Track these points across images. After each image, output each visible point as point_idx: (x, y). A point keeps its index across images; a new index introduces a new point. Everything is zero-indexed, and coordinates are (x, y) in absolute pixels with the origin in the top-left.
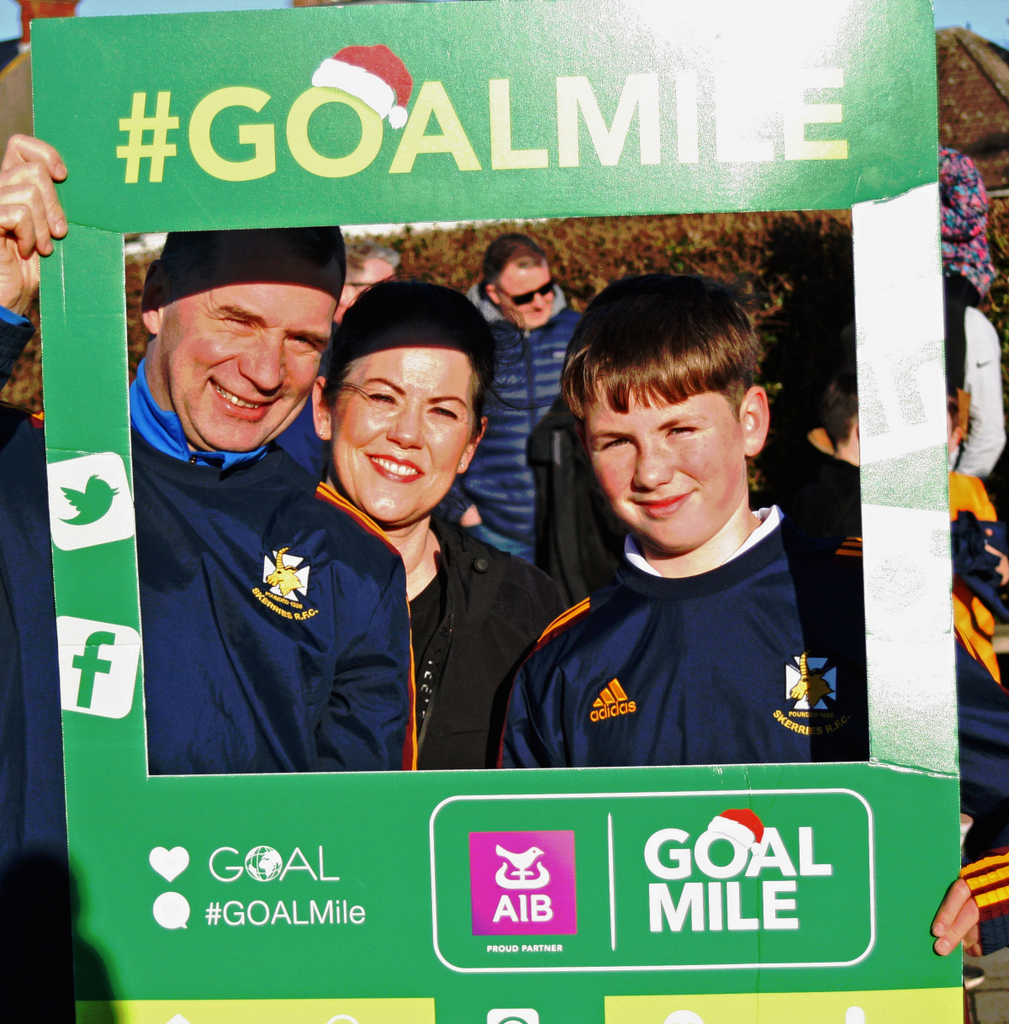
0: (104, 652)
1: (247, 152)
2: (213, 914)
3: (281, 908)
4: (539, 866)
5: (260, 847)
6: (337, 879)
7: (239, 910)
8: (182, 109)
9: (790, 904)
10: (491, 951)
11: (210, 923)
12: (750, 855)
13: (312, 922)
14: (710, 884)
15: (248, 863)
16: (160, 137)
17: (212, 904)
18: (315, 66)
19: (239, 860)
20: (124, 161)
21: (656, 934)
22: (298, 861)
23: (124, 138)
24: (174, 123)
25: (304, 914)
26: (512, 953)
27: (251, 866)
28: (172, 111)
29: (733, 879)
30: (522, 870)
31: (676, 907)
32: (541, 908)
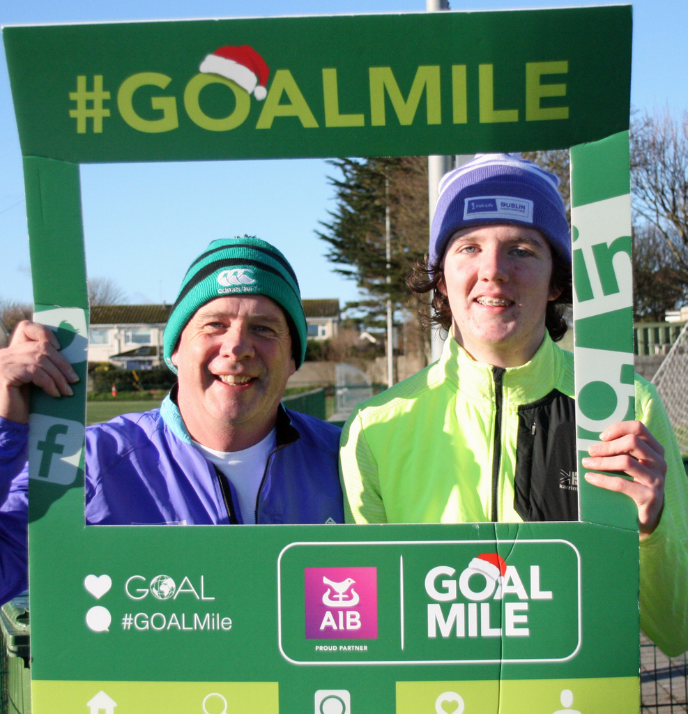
0: (60, 439)
1: (159, 115)
2: (127, 622)
3: (174, 618)
4: (352, 591)
5: (160, 576)
6: (214, 598)
7: (145, 619)
8: (112, 86)
9: (524, 619)
10: (318, 650)
11: (125, 627)
12: (497, 584)
14: (470, 605)
15: (152, 587)
16: (98, 104)
17: (127, 615)
18: (201, 58)
19: (146, 585)
20: (75, 120)
21: (432, 640)
22: (186, 586)
23: (74, 105)
24: (107, 95)
25: (189, 622)
26: (332, 651)
27: (154, 589)
28: (105, 88)
29: (485, 601)
30: (341, 594)
31: (446, 621)
32: (353, 620)
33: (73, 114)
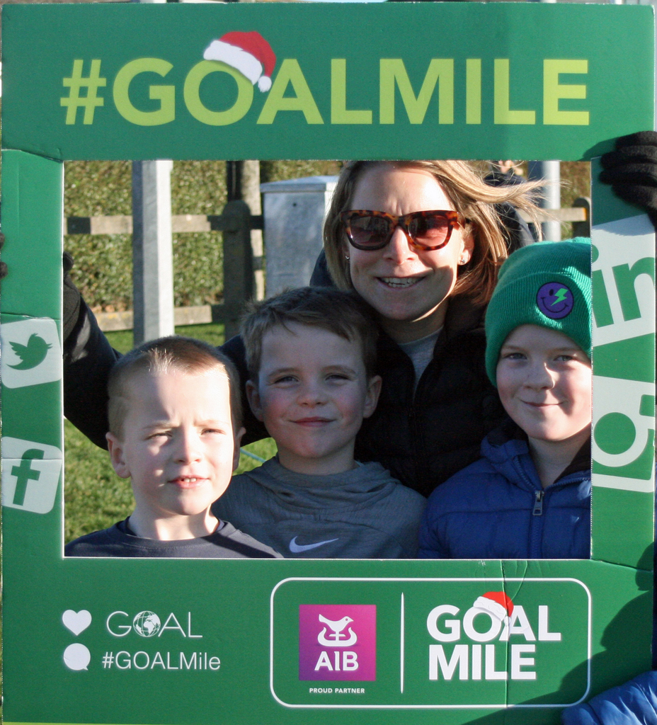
0: (35, 465)
1: (155, 105)
2: (108, 660)
3: (158, 657)
4: (350, 630)
5: (145, 612)
6: (201, 636)
7: (127, 658)
8: (109, 72)
9: (530, 662)
10: (312, 692)
11: (105, 667)
12: (503, 625)
13: (181, 668)
14: (473, 646)
15: (136, 623)
16: (92, 92)
17: (107, 653)
18: (206, 44)
19: (129, 621)
20: (65, 109)
21: (433, 682)
27: (137, 625)
28: (102, 74)
29: (490, 643)
30: (337, 633)
31: (448, 662)
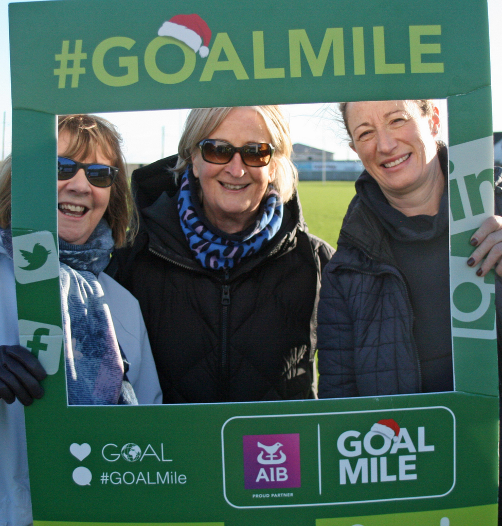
0: (44, 339)
1: (124, 71)
2: (104, 478)
3: (141, 475)
4: (281, 452)
5: (129, 444)
6: (171, 460)
7: (118, 476)
8: (89, 49)
10: (255, 497)
11: (103, 483)
14: (372, 459)
16: (77, 64)
17: (104, 473)
18: (160, 25)
19: (118, 451)
20: (58, 76)
21: (343, 486)
23: (58, 65)
24: (84, 56)
25: (153, 478)
26: (266, 498)
27: (124, 453)
28: (84, 50)
30: (272, 454)
31: (353, 472)
32: (282, 474)
33: (56, 72)
